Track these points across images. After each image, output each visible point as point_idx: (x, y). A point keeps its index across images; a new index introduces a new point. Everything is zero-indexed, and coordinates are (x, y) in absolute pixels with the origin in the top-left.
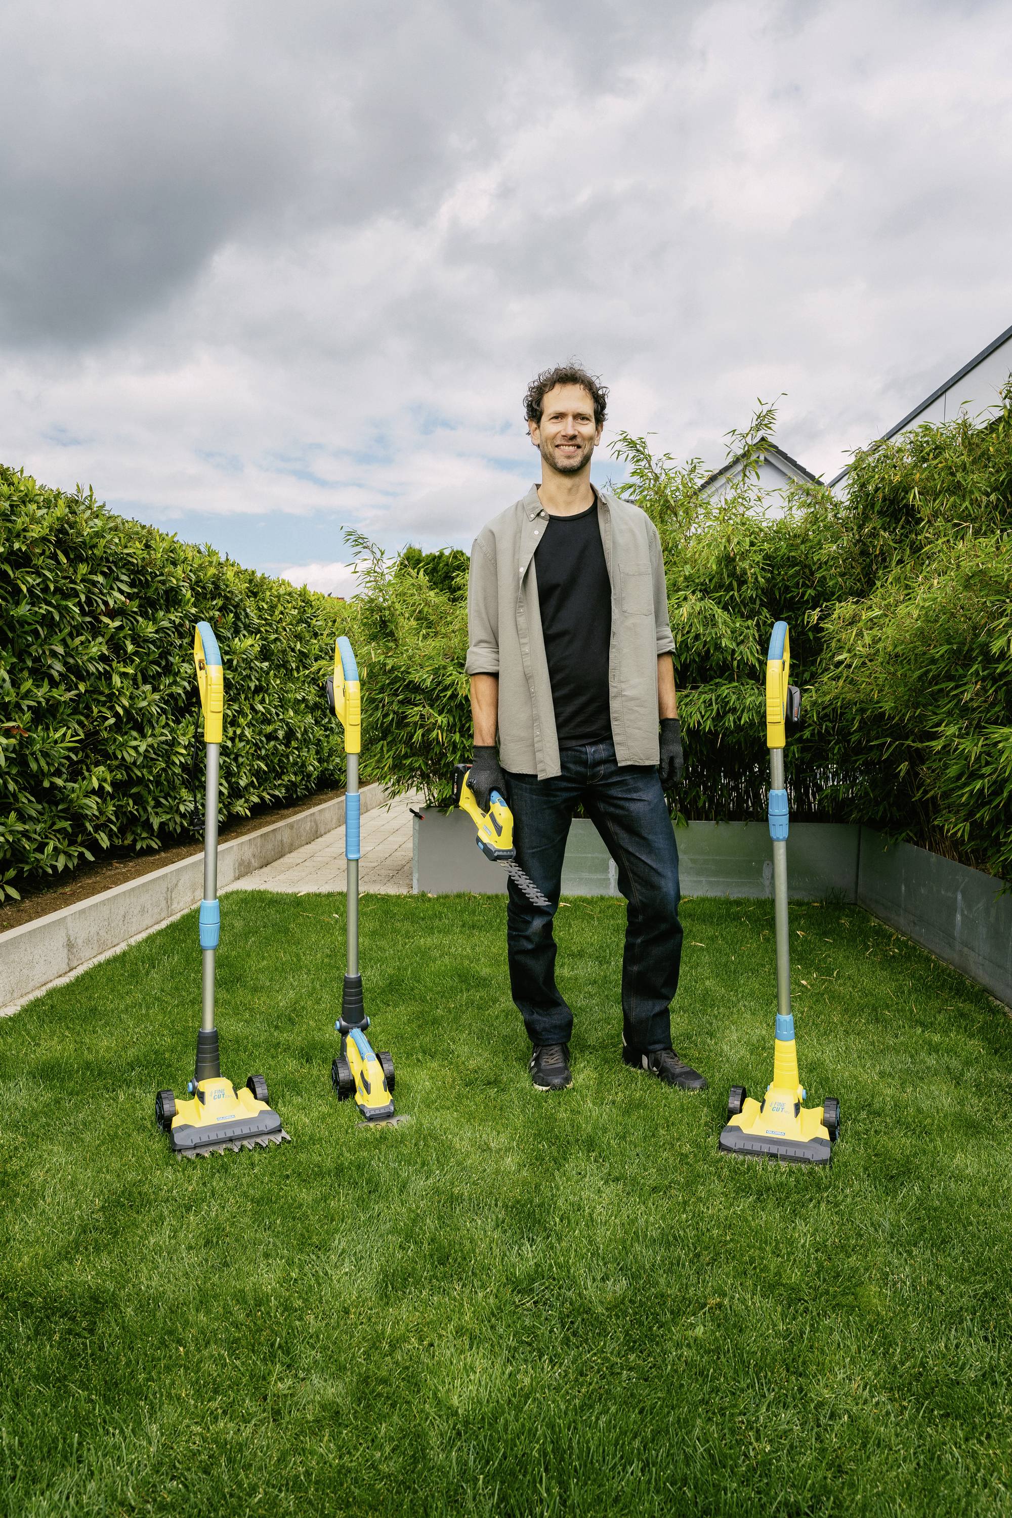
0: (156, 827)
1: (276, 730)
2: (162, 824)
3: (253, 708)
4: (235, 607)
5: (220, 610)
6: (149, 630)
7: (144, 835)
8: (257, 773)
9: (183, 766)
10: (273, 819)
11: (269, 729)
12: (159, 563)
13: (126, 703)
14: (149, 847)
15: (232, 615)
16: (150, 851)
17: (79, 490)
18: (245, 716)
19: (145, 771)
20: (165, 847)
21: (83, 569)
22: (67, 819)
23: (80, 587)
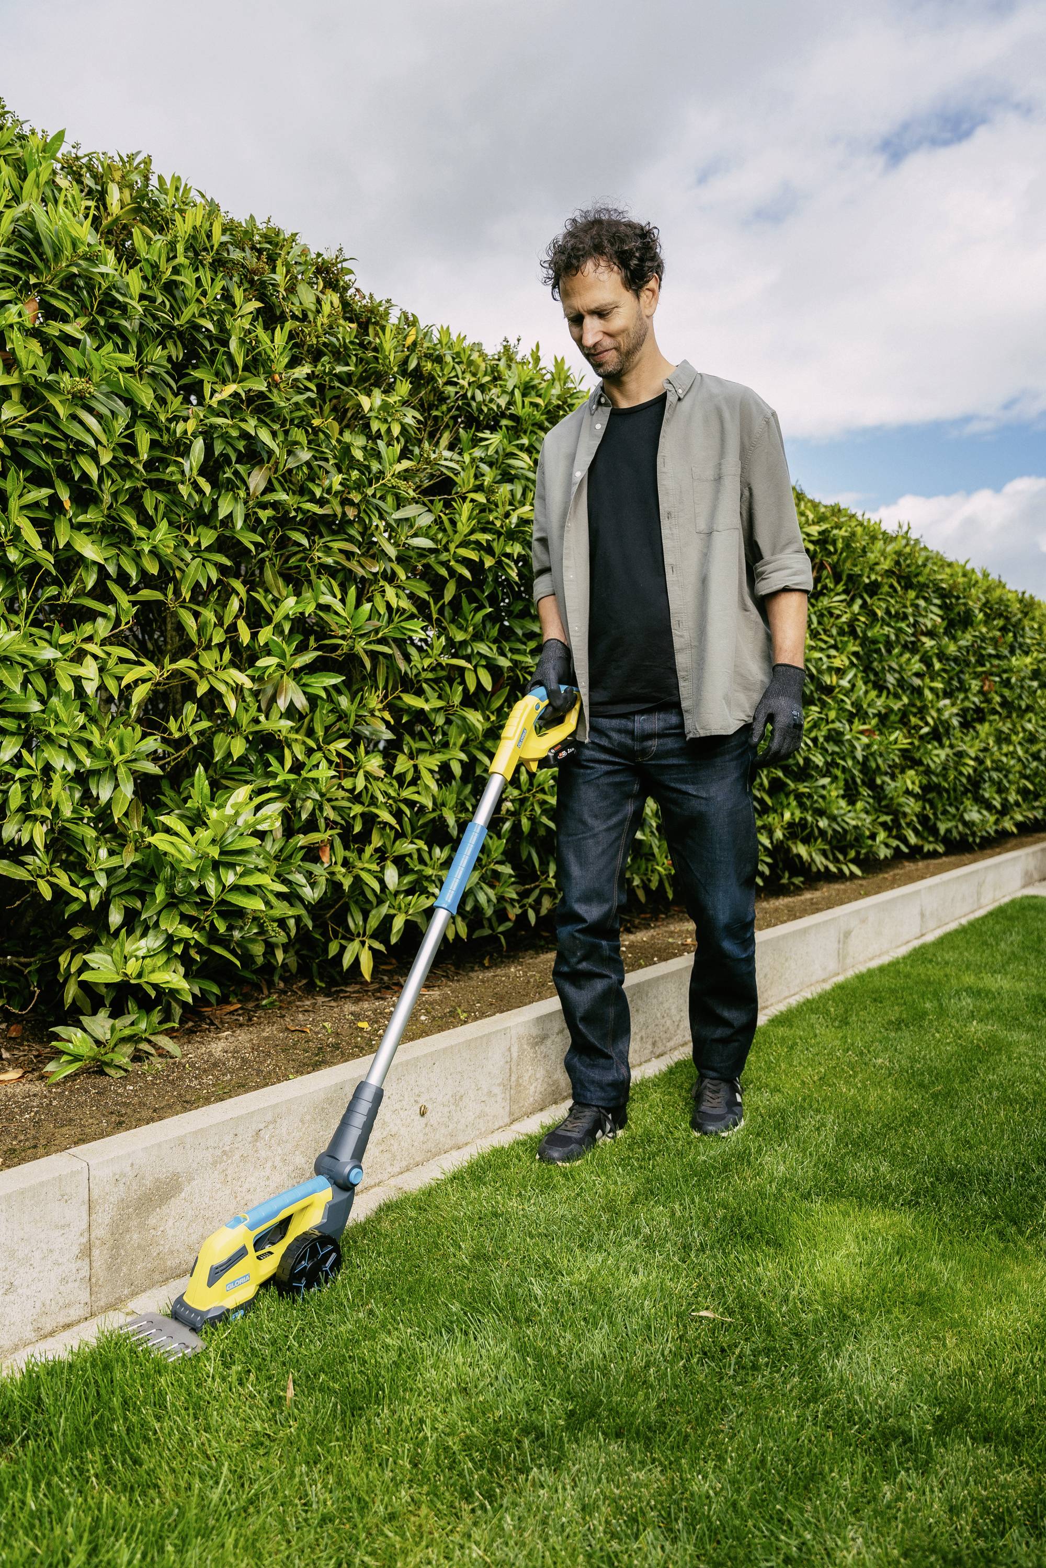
0: (942, 832)
1: (1040, 751)
2: (949, 831)
3: (1023, 728)
4: (1014, 626)
5: (1000, 630)
6: (952, 649)
7: (931, 839)
8: (1024, 792)
9: (969, 777)
10: (1030, 839)
11: (1034, 749)
12: (961, 587)
13: (935, 714)
14: (935, 851)
15: (1011, 634)
16: (934, 855)
17: (900, 527)
18: (1017, 734)
19: (941, 779)
20: (947, 854)
21: (912, 594)
22: (887, 814)
23: (910, 610)
